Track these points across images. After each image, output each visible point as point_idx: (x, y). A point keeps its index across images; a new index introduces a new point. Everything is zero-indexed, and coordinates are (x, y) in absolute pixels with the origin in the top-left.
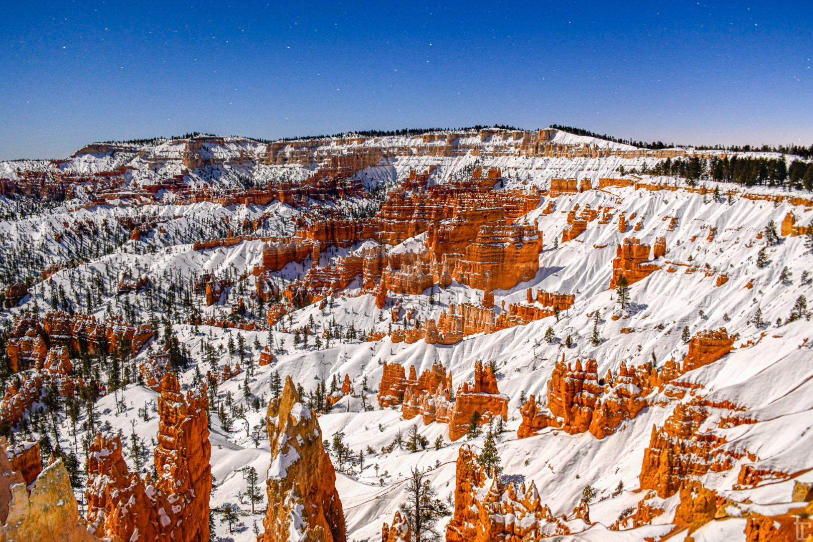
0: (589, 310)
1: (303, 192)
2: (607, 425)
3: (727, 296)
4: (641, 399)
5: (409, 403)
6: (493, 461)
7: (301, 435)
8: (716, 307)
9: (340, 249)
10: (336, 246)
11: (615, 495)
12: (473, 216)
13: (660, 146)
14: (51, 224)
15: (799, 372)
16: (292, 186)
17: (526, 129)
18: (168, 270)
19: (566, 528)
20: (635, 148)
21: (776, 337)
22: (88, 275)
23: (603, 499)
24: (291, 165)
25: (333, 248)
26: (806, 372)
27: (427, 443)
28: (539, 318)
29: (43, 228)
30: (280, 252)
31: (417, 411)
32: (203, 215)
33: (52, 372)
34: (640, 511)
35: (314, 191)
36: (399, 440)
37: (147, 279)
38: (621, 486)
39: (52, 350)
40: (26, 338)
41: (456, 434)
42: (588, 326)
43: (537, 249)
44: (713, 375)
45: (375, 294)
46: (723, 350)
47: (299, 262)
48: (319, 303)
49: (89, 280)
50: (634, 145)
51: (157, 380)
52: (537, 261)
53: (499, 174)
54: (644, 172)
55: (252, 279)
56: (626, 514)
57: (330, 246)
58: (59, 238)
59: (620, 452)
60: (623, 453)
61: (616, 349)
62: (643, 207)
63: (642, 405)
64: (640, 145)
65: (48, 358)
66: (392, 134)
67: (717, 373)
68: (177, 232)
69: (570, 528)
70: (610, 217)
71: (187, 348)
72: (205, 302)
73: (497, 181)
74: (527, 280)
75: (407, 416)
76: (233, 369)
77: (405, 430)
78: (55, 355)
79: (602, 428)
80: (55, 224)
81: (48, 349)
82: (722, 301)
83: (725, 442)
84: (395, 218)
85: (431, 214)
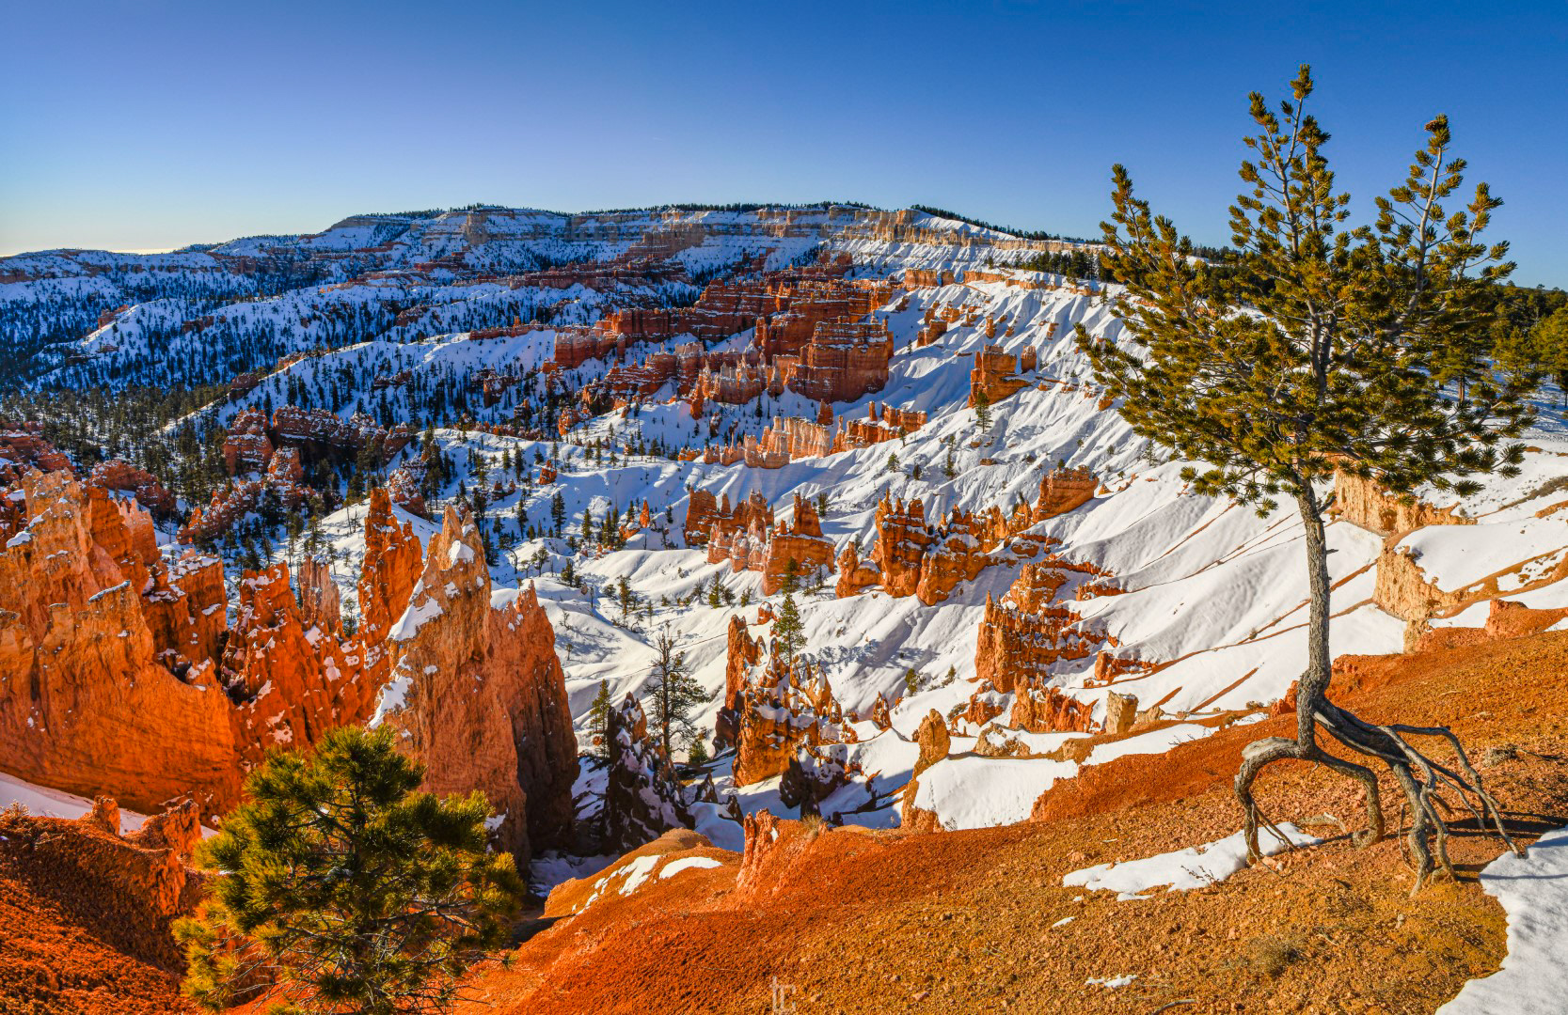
0: (944, 433)
1: (611, 274)
2: (939, 588)
3: (1112, 424)
4: (981, 554)
5: (716, 544)
6: (794, 628)
7: (456, 584)
8: (1100, 436)
9: (650, 344)
10: (646, 340)
11: (945, 683)
12: (811, 309)
13: (1044, 237)
14: (296, 306)
15: (1178, 528)
16: (597, 267)
17: (884, 208)
18: (436, 363)
19: (854, 733)
20: (1013, 238)
21: (1150, 480)
22: (335, 365)
23: (934, 688)
24: (596, 243)
25: (642, 343)
26: (1188, 527)
27: (733, 597)
28: (883, 441)
29: (288, 310)
30: (576, 346)
31: (726, 554)
32: (486, 297)
33: (277, 477)
34: (973, 709)
35: (624, 274)
36: (699, 591)
37: (410, 373)
38: (952, 672)
39: (279, 452)
40: (248, 436)
41: (772, 588)
42: (941, 454)
43: (886, 354)
44: (1072, 527)
45: (689, 402)
46: (1083, 494)
47: (600, 359)
48: (621, 410)
49: (336, 371)
50: (1013, 233)
51: (407, 495)
52: (886, 368)
53: (850, 261)
54: (1017, 266)
55: (541, 376)
56: (957, 712)
57: (638, 340)
58: (305, 322)
59: (956, 625)
60: (960, 626)
61: (975, 485)
62: (1016, 307)
63: (984, 562)
64: (1018, 234)
65: (274, 462)
66: (722, 209)
67: (1078, 523)
68: (454, 318)
69: (858, 733)
70: (977, 319)
71: (451, 458)
72: (482, 403)
73: (847, 269)
74: (874, 392)
75: (714, 559)
76: (506, 487)
77: (706, 579)
78: (282, 458)
79: (932, 592)
80: (301, 306)
81: (275, 449)
82: (1107, 429)
83: (1080, 619)
84: (717, 309)
85: (760, 305)
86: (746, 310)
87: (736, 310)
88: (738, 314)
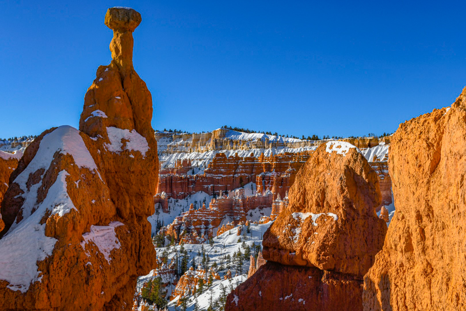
53: (190, 164)
73: (189, 169)
74: (388, 205)
84: (222, 173)
85: (252, 169)
86: (242, 172)
87: (235, 173)
88: (236, 175)
